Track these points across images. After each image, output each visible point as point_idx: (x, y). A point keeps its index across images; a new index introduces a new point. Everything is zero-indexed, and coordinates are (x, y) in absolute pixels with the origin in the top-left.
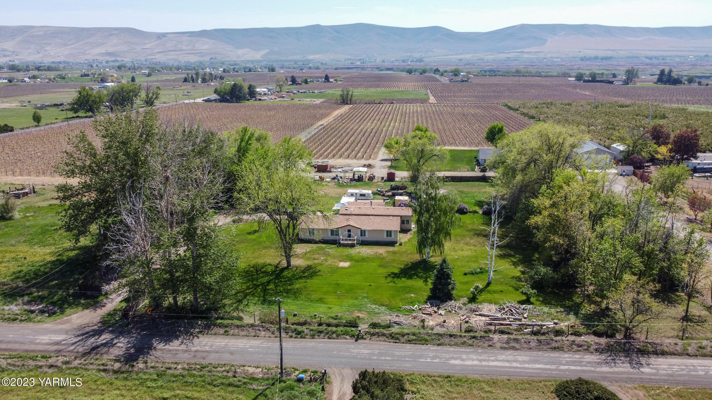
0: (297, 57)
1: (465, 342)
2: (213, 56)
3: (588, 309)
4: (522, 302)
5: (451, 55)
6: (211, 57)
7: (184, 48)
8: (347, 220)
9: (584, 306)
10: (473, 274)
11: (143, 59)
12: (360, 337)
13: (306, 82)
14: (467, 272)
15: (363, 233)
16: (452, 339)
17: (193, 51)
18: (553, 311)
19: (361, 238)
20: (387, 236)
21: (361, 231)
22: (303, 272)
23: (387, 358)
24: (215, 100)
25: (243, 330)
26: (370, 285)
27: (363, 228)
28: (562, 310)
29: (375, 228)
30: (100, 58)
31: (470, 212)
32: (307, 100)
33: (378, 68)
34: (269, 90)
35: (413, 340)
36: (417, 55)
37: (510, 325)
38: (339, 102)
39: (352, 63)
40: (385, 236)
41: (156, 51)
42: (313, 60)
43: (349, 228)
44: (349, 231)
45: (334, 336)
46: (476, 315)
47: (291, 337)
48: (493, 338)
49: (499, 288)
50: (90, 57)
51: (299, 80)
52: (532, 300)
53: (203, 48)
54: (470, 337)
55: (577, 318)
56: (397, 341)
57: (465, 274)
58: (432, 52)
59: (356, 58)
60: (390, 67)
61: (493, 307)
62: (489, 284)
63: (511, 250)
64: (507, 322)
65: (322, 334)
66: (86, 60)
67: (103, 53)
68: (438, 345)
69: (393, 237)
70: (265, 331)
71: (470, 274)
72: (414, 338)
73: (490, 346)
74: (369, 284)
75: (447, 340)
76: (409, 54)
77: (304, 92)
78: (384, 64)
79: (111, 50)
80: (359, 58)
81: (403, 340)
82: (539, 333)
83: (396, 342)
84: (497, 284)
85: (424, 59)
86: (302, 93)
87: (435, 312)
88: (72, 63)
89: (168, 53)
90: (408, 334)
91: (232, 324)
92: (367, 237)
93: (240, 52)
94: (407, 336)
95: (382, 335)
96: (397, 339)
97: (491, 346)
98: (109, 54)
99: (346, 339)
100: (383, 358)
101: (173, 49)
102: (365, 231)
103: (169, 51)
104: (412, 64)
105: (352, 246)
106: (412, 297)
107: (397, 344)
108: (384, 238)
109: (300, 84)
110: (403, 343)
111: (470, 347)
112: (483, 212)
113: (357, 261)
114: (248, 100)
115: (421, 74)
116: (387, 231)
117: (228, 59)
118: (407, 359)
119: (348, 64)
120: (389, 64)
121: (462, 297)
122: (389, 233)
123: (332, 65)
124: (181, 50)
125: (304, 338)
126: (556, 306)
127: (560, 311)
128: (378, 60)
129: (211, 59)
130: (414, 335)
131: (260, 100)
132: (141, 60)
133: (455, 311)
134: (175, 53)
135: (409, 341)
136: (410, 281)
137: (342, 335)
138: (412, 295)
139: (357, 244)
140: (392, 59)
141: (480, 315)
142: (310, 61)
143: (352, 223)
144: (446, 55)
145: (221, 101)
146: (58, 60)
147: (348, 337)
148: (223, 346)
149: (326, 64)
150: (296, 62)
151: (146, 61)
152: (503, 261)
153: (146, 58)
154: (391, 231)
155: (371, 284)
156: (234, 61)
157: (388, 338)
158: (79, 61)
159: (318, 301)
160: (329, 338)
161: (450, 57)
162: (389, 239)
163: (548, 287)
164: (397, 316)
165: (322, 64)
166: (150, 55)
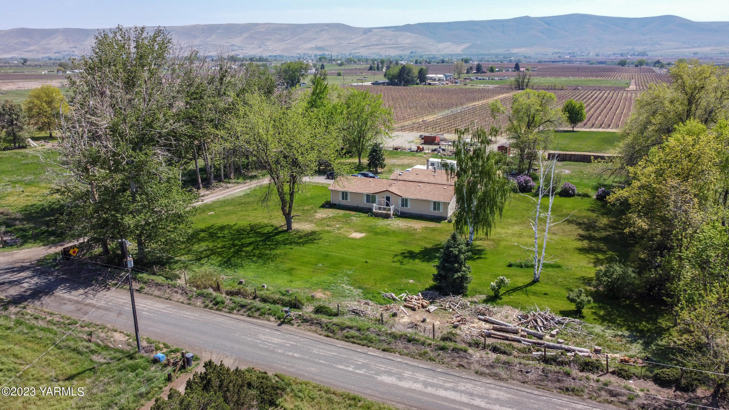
0: (501, 51)
1: (425, 353)
2: (414, 50)
3: (675, 339)
4: (564, 313)
5: (684, 48)
6: (411, 51)
7: (387, 42)
8: (390, 185)
9: (670, 335)
10: (521, 267)
11: (348, 53)
12: (286, 320)
13: (492, 70)
14: (512, 262)
15: (405, 202)
16: (410, 345)
17: (394, 46)
18: (609, 333)
19: (400, 209)
20: (435, 209)
21: (403, 200)
22: (300, 238)
23: (296, 355)
24: (383, 84)
25: (160, 290)
26: (366, 262)
27: (405, 196)
28: (627, 333)
29: (419, 197)
30: (310, 52)
31: (579, 195)
32: (481, 85)
33: (589, 61)
34: (446, 77)
35: (353, 337)
36: (640, 49)
37: (519, 341)
38: (513, 87)
39: (559, 57)
40: (432, 209)
41: (361, 45)
42: (516, 54)
43: (389, 195)
44: (388, 199)
45: (257, 314)
46: (480, 319)
47: (206, 306)
48: (471, 356)
49: (547, 289)
50: (301, 52)
51: (484, 70)
52: (585, 311)
53: (404, 42)
54: (436, 348)
55: (644, 349)
56: (330, 335)
57: (510, 266)
58: (659, 44)
59: (566, 52)
60: (603, 60)
61: (516, 313)
62: (535, 281)
63: (605, 245)
64: (517, 337)
65: (244, 310)
66: (298, 54)
67: (313, 48)
68: (384, 350)
69: (441, 211)
70: (182, 294)
71: (518, 266)
72: (357, 334)
73: (460, 366)
74: (365, 260)
75: (400, 345)
76: (630, 47)
77: (483, 79)
78: (597, 58)
79: (320, 44)
80: (570, 52)
81: (340, 334)
82: (555, 361)
83: (328, 336)
84: (547, 284)
85: (648, 53)
86: (480, 79)
87: (423, 307)
88: (286, 56)
89: (371, 47)
90: (351, 328)
91: (152, 280)
92: (409, 209)
93: (441, 46)
94: (348, 329)
95: (317, 323)
96: (333, 332)
97: (463, 366)
98: (318, 48)
99: (269, 320)
100: (291, 354)
101: (376, 43)
102: (406, 200)
103: (372, 45)
104: (632, 57)
105: (387, 216)
106: (409, 283)
107: (328, 339)
108: (430, 211)
109: (485, 72)
110: (337, 339)
111: (429, 362)
112: (597, 195)
113: (377, 234)
114: (417, 84)
115: (636, 66)
116: (435, 203)
117: (428, 53)
118: (321, 361)
119: (555, 57)
120: (604, 57)
121: (480, 293)
122: (436, 205)
123: (536, 59)
124: (383, 44)
125: (220, 310)
126: (620, 326)
127: (623, 336)
128: (592, 53)
129: (411, 53)
130: (359, 330)
131: (430, 84)
132: (346, 54)
133: (453, 310)
134: (378, 47)
135: (346, 337)
136: (425, 264)
137: (268, 314)
138: (411, 281)
139: (393, 215)
140: (609, 53)
141: (486, 321)
142: (513, 54)
143: (393, 189)
144: (678, 48)
145: (388, 84)
146: (274, 54)
147: (272, 319)
148: (121, 303)
149: (530, 57)
150: (497, 55)
151: (350, 55)
152: (582, 256)
153: (351, 52)
154: (439, 203)
155: (367, 260)
156: (433, 55)
157: (322, 327)
158: (292, 55)
159: (285, 271)
160: (249, 316)
161: (682, 50)
162: (436, 213)
163: (628, 298)
164: (366, 303)
165: (525, 57)
166: (355, 49)
